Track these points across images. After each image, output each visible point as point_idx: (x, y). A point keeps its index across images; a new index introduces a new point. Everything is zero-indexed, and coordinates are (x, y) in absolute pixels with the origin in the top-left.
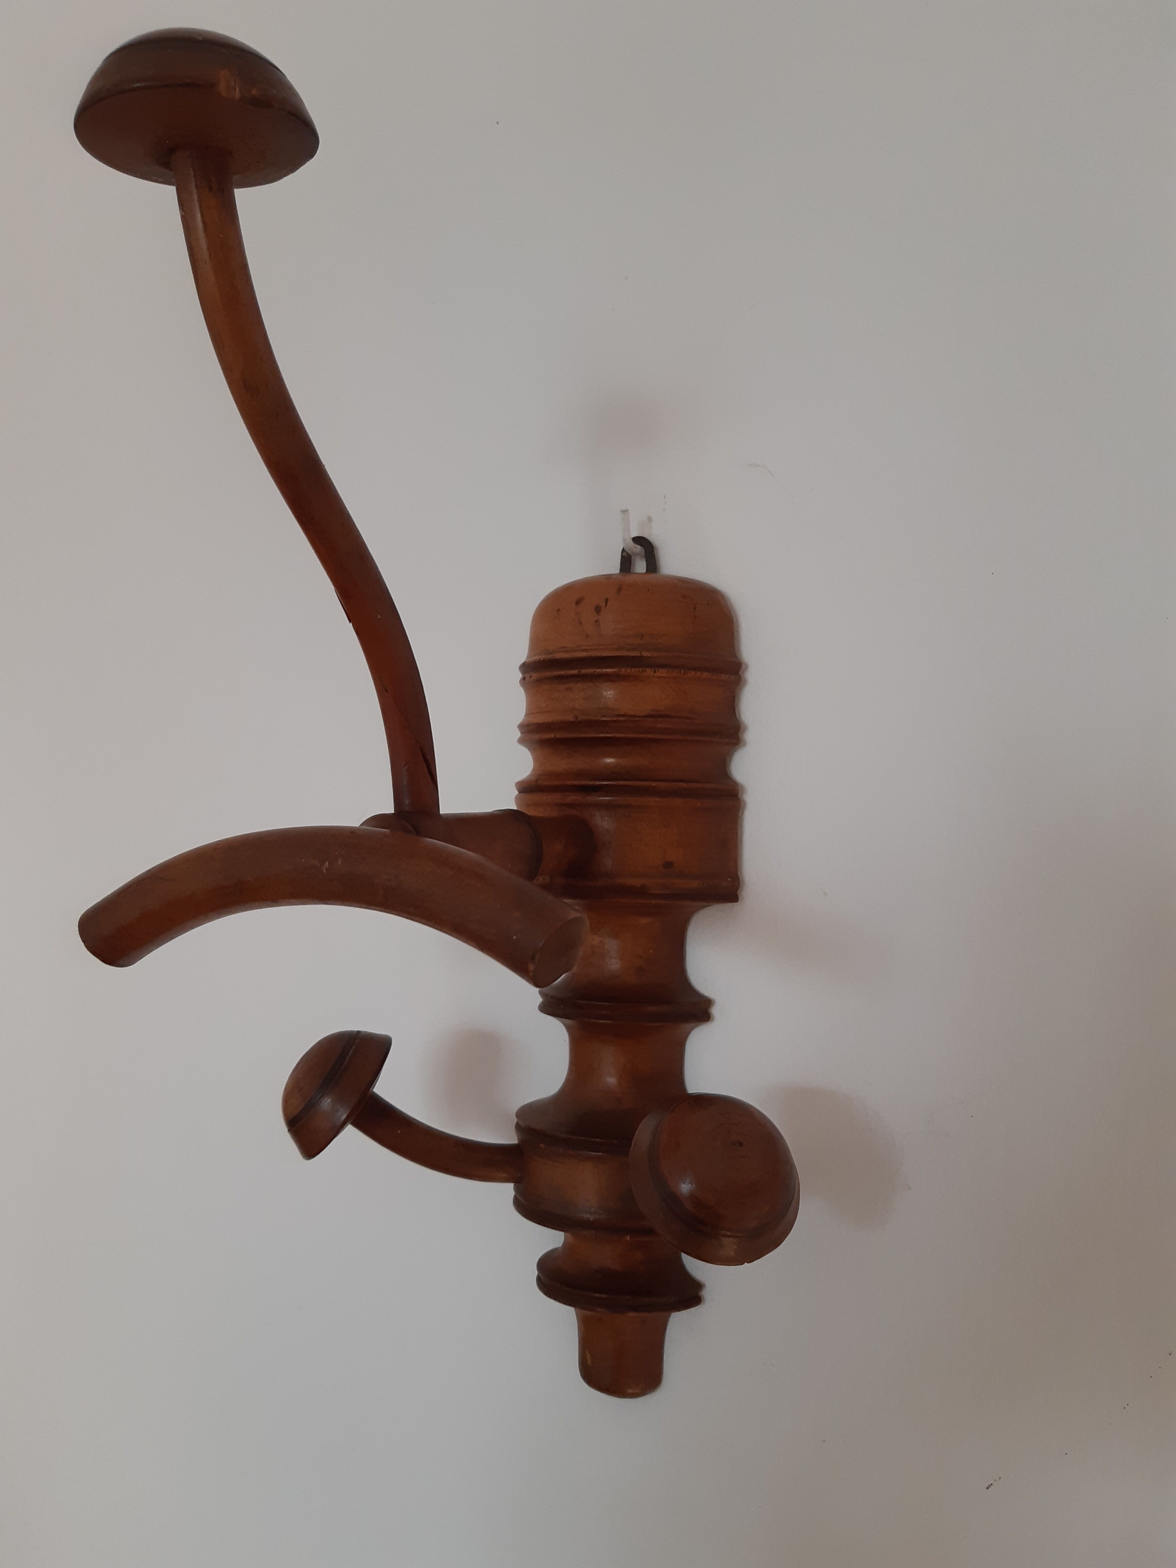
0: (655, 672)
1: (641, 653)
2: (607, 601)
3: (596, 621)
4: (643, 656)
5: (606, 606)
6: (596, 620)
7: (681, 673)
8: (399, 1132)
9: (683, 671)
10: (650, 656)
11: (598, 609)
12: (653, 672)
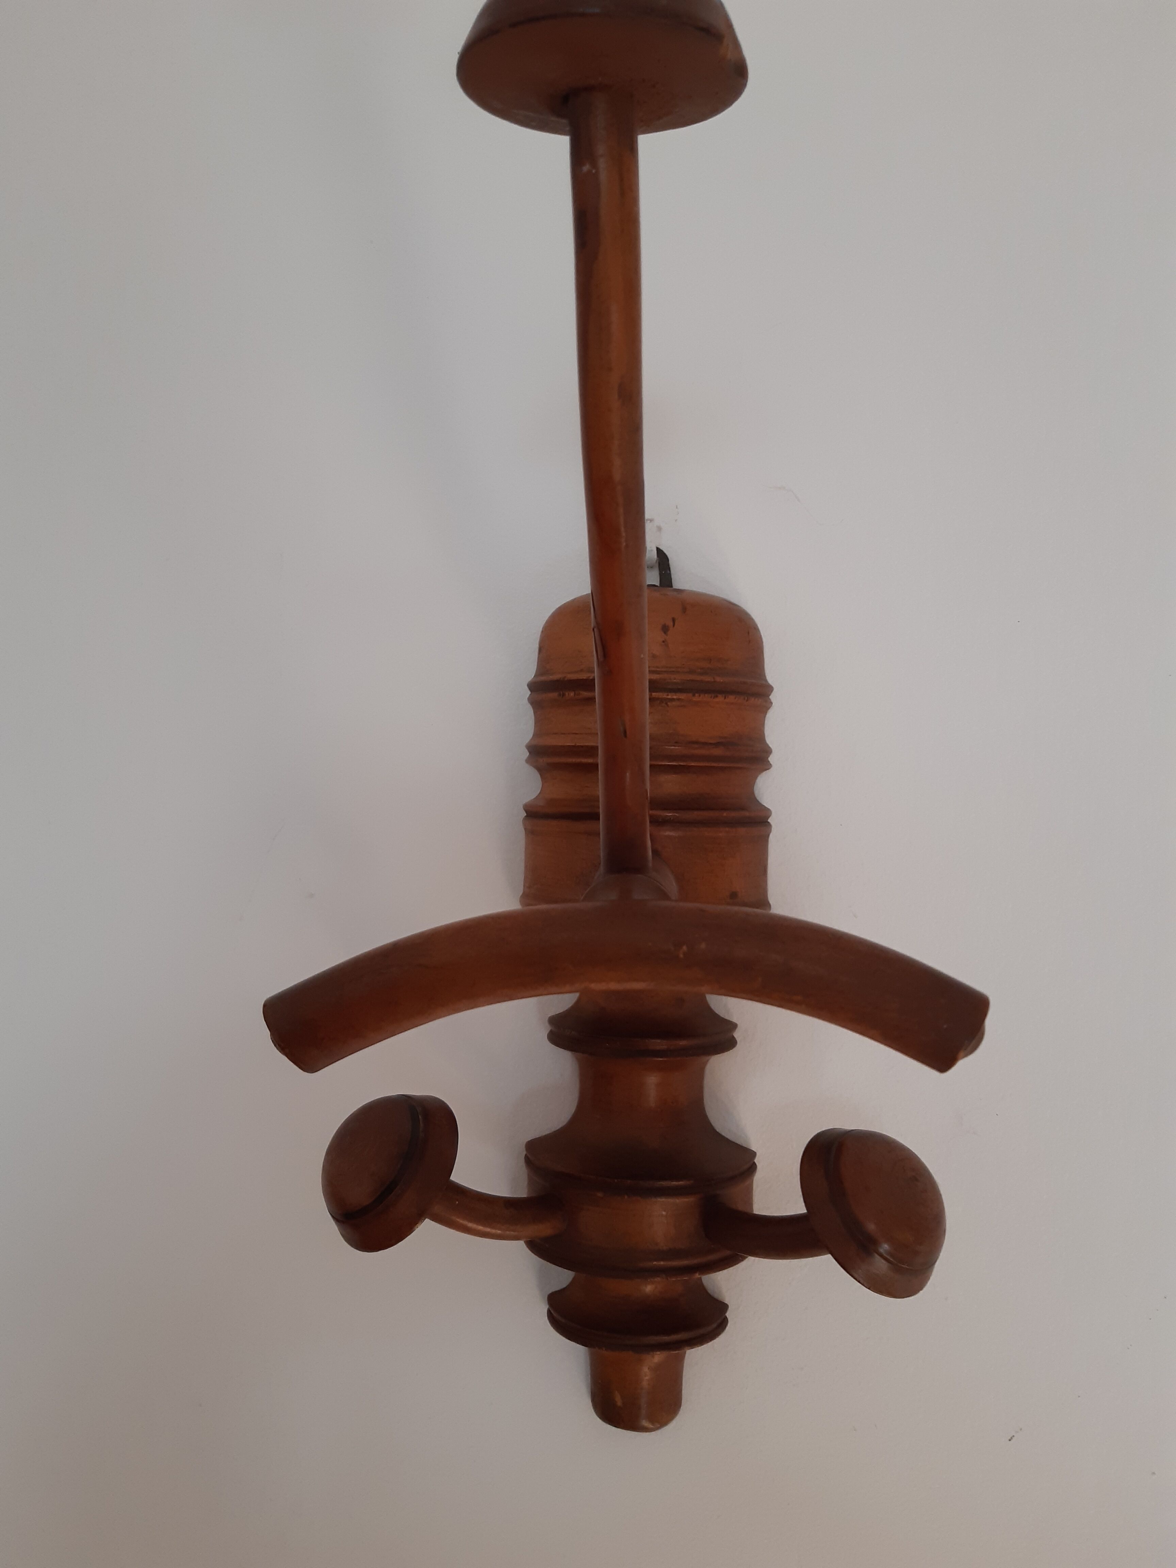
0: (725, 698)
1: (714, 678)
2: (674, 620)
3: (663, 642)
4: (715, 682)
5: (674, 626)
6: (664, 640)
7: (745, 699)
8: (457, 1202)
9: (746, 698)
10: (722, 682)
11: (665, 629)
12: (723, 698)
